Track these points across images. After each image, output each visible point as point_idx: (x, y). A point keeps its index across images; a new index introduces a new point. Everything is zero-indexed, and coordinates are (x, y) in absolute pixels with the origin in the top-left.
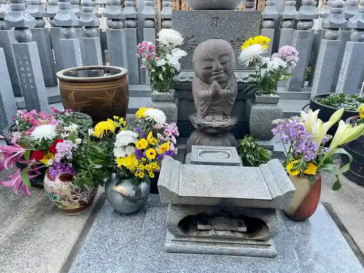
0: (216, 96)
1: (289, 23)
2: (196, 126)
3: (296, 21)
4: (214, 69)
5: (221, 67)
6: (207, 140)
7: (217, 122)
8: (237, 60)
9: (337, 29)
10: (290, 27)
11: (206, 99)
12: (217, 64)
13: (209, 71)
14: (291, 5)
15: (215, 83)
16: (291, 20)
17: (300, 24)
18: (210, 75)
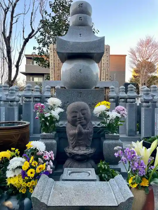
0: (80, 134)
1: (123, 100)
2: (68, 154)
3: (127, 99)
4: (78, 117)
5: (82, 116)
6: (76, 164)
7: (82, 151)
8: (92, 113)
9: (148, 102)
10: (123, 102)
11: (74, 135)
12: (79, 115)
13: (75, 118)
14: (123, 91)
15: (79, 125)
16: (124, 98)
17: (128, 100)
18: (76, 121)
